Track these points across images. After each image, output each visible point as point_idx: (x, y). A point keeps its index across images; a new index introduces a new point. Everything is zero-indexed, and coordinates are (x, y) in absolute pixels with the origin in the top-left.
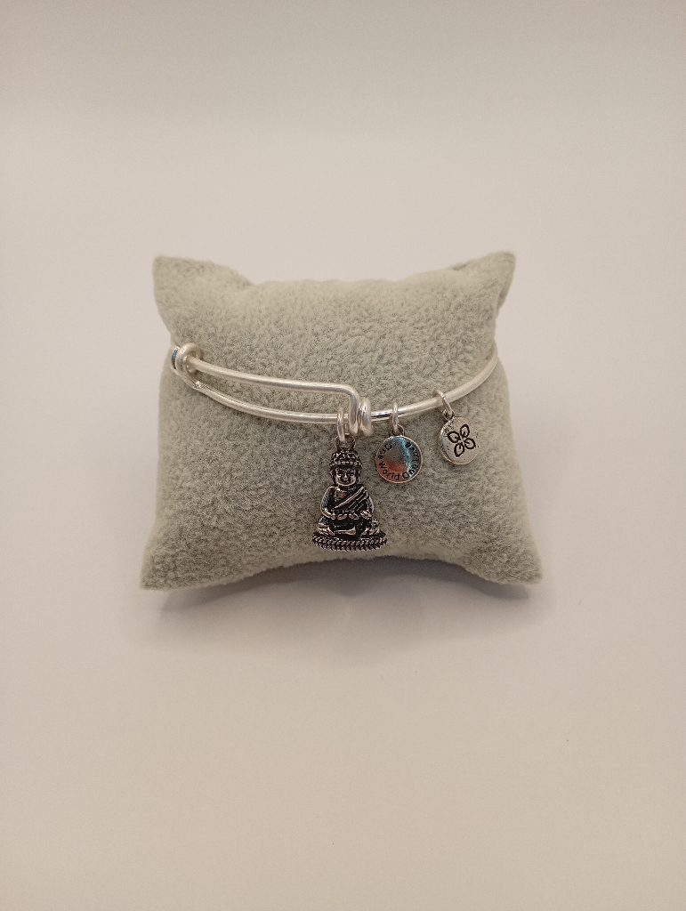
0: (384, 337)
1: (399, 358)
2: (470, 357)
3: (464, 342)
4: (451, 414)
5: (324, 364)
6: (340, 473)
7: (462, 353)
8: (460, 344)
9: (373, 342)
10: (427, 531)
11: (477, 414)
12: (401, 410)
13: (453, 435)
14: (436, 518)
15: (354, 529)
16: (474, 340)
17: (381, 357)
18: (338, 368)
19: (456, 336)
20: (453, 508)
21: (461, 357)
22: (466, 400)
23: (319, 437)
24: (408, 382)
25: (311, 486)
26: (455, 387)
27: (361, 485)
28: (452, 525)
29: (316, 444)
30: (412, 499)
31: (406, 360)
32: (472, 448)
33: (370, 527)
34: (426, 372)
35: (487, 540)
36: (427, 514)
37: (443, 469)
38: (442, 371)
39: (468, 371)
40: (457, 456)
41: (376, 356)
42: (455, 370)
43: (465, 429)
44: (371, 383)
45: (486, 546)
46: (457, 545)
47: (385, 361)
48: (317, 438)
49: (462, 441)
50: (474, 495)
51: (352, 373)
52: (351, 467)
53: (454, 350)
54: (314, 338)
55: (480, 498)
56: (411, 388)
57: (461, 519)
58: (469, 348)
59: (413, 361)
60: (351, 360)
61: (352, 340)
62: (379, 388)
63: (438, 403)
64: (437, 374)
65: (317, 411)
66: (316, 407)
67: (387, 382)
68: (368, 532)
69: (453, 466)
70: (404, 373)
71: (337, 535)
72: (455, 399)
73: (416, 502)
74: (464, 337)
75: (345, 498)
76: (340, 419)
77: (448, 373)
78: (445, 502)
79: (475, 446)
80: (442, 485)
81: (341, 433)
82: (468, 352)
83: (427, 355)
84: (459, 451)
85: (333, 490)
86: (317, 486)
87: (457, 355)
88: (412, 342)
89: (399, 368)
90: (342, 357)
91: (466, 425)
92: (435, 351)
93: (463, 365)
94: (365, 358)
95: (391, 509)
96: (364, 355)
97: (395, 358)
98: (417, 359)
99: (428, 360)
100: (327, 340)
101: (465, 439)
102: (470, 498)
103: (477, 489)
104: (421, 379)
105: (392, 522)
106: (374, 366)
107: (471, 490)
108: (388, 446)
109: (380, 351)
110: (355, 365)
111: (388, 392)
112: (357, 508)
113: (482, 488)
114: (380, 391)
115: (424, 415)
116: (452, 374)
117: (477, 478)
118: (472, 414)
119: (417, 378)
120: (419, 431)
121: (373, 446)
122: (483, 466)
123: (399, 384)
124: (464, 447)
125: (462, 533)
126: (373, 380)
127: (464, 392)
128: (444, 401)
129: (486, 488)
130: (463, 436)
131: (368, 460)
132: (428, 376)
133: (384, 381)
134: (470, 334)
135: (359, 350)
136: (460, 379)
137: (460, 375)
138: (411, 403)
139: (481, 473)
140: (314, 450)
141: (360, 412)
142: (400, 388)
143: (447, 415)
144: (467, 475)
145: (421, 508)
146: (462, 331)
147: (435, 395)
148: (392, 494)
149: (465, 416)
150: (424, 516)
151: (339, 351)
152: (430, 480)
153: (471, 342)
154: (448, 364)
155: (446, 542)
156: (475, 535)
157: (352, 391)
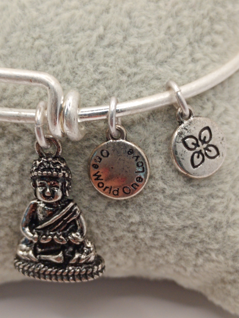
0: (107, 11)
1: (125, 38)
2: (219, 39)
3: (212, 20)
4: (187, 113)
5: (28, 45)
6: (42, 185)
7: (209, 33)
8: (206, 22)
9: (92, 17)
10: (157, 256)
11: (226, 111)
12: (121, 106)
13: (189, 141)
14: (167, 242)
15: (60, 255)
16: (225, 17)
17: (101, 38)
18: (46, 50)
19: (202, 12)
20: (190, 232)
21: (207, 39)
22: (210, 94)
23: (19, 138)
24: (135, 70)
25: (11, 198)
26: (197, 77)
27: (70, 201)
28: (187, 251)
29: (16, 147)
30: (136, 218)
31: (133, 41)
32: (213, 158)
33: (82, 252)
34: (160, 57)
35: (231, 270)
36: (156, 237)
37: (176, 183)
38: (180, 57)
39: (216, 57)
40: (194, 166)
41: (95, 35)
42: (198, 55)
43: (206, 133)
44: (87, 71)
45: (231, 278)
46: (195, 274)
47: (106, 42)
48: (17, 139)
49: (202, 147)
50: (216, 215)
51: (64, 57)
52: (56, 179)
53: (199, 30)
54: (19, 11)
55: (224, 219)
56: (137, 78)
57: (199, 244)
58: (218, 27)
59: (142, 42)
60: (63, 40)
61: (66, 15)
62: (97, 76)
63: (170, 99)
64: (174, 61)
65: (16, 106)
66: (16, 100)
67: (107, 69)
68: (79, 259)
69: (189, 180)
70: (131, 59)
71: (41, 261)
72: (195, 94)
73: (141, 223)
74: (212, 14)
75: (51, 216)
76: (39, 117)
77: (189, 59)
78: (179, 223)
79: (218, 154)
80: (174, 203)
81: (40, 136)
82: (217, 33)
83: (162, 36)
84: (197, 161)
85: (35, 205)
86: (18, 199)
87: (202, 36)
88: (143, 18)
89: (124, 52)
90: (52, 35)
91: (208, 128)
92: (173, 30)
93: (208, 49)
94: (81, 39)
95: (112, 230)
96: (81, 34)
97: (119, 38)
98: (148, 41)
99: (163, 41)
100: (35, 14)
101: (205, 145)
102: (212, 219)
103: (220, 208)
104: (152, 67)
105: (113, 245)
106: (90, 49)
107: (212, 209)
108: (105, 153)
109: (101, 30)
110: (67, 46)
111: (109, 82)
112: (65, 229)
113: (227, 207)
114: (99, 81)
115: (154, 114)
116: (194, 61)
117: (221, 194)
118: (218, 111)
119: (147, 66)
120: (146, 134)
121: (87, 151)
122: (229, 178)
123: (123, 72)
124: (203, 155)
125: (200, 261)
126: (90, 67)
127: (206, 85)
128: (178, 97)
129: (232, 206)
130: (204, 142)
131: (81, 169)
132: (162, 63)
133: (102, 68)
134: (220, 10)
135: (73, 28)
136: (204, 67)
137: (203, 62)
138: (137, 97)
139: (226, 187)
140: (13, 155)
141: (62, 109)
142: (124, 78)
143: (182, 115)
144: (207, 191)
145: (148, 230)
146: (209, 6)
147: (169, 88)
148: (112, 212)
149: (207, 116)
150: (153, 239)
151: (49, 28)
152: (160, 196)
153: (221, 20)
154: (189, 48)
155: (182, 270)
156: (217, 264)
157: (52, 82)
